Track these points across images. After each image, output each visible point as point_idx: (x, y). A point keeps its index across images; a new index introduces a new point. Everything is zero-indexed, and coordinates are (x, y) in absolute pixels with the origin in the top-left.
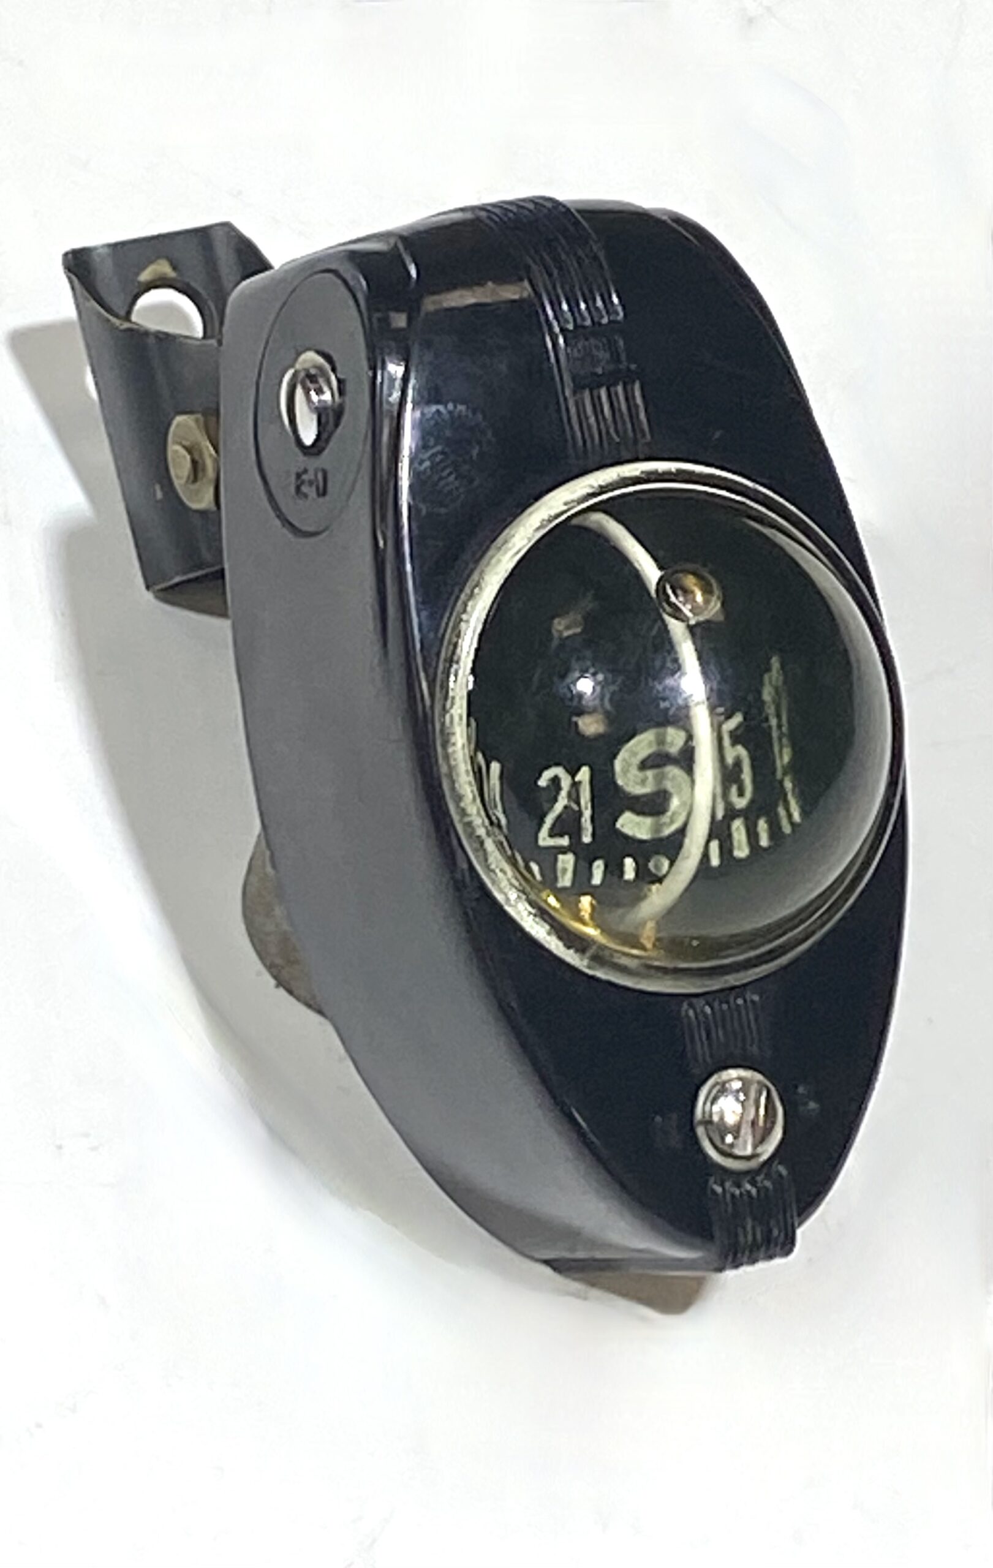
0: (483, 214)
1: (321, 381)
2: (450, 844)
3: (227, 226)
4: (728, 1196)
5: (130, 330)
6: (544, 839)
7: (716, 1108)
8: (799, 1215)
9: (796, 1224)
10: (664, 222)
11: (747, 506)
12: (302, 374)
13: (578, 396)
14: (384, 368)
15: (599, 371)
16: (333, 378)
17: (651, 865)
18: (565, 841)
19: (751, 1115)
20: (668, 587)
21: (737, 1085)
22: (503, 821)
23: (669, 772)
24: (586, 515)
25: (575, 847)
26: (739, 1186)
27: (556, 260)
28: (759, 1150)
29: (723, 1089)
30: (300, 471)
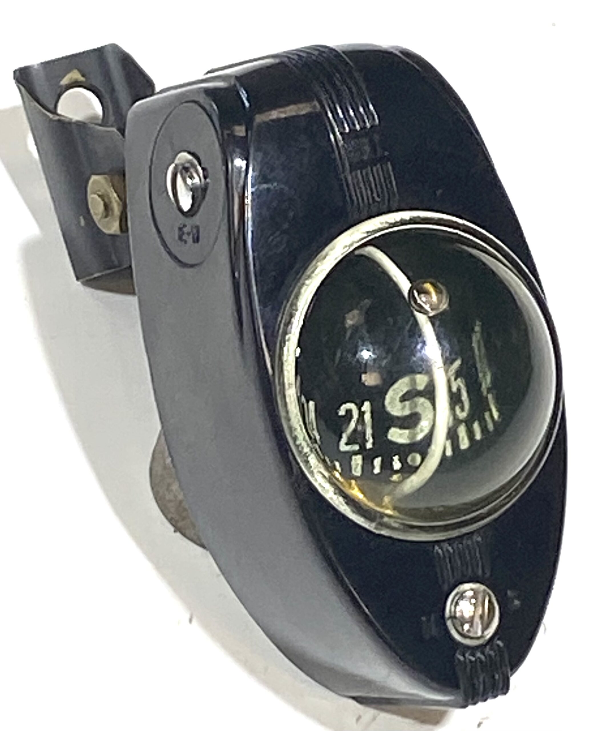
0: (286, 60)
1: (192, 170)
2: (288, 458)
3: (115, 47)
4: (467, 661)
5: (59, 121)
6: (343, 447)
7: (458, 609)
8: (512, 670)
9: (509, 675)
10: (396, 55)
11: (460, 235)
12: (180, 167)
13: (354, 174)
14: (232, 162)
15: (365, 158)
16: (199, 168)
17: (409, 460)
18: (356, 447)
19: (480, 612)
20: (415, 292)
21: (470, 594)
22: (318, 437)
23: (418, 402)
24: (363, 249)
25: (362, 450)
26: (473, 655)
27: (334, 85)
28: (486, 633)
29: (462, 596)
30: (182, 226)
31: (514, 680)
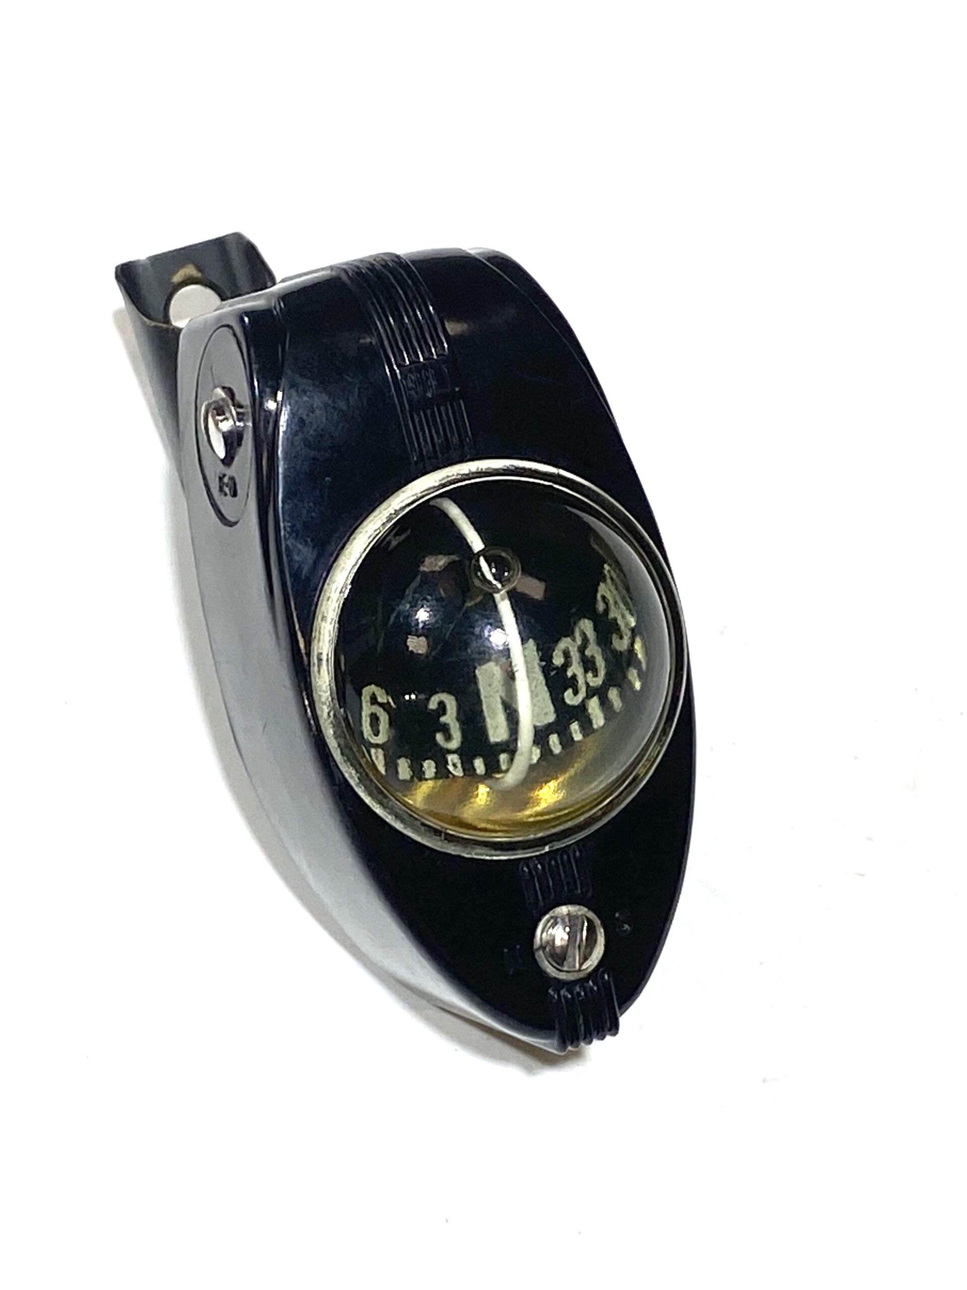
1: (226, 410)
3: (238, 237)
4: (563, 998)
8: (620, 1008)
9: (619, 1014)
10: (478, 261)
11: (553, 488)
12: (213, 406)
13: (414, 416)
15: (429, 395)
16: (233, 410)
19: (577, 939)
26: (571, 991)
28: (586, 965)
29: (554, 923)
30: (221, 476)
31: (623, 1020)
